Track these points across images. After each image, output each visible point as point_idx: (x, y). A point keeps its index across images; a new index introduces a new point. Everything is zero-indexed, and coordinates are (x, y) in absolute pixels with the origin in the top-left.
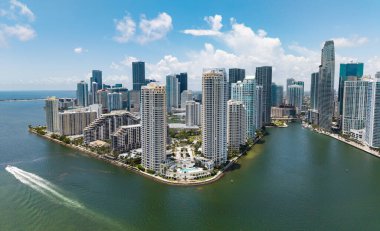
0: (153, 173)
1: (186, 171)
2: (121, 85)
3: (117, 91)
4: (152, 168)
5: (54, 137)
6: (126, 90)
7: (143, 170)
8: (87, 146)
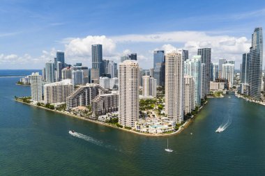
0: (130, 128)
1: (156, 127)
2: (81, 65)
3: (79, 69)
4: (129, 125)
5: (39, 104)
6: (86, 68)
7: (122, 127)
8: (70, 111)
